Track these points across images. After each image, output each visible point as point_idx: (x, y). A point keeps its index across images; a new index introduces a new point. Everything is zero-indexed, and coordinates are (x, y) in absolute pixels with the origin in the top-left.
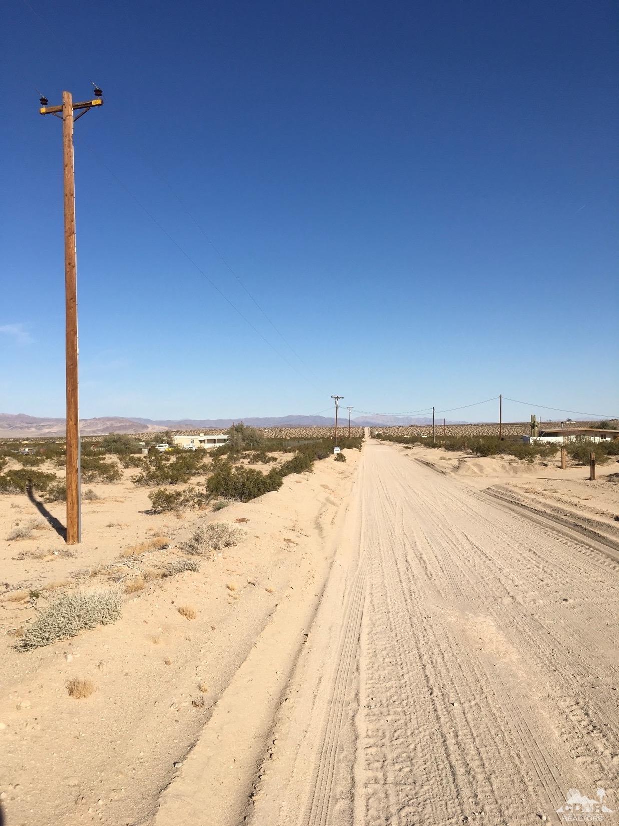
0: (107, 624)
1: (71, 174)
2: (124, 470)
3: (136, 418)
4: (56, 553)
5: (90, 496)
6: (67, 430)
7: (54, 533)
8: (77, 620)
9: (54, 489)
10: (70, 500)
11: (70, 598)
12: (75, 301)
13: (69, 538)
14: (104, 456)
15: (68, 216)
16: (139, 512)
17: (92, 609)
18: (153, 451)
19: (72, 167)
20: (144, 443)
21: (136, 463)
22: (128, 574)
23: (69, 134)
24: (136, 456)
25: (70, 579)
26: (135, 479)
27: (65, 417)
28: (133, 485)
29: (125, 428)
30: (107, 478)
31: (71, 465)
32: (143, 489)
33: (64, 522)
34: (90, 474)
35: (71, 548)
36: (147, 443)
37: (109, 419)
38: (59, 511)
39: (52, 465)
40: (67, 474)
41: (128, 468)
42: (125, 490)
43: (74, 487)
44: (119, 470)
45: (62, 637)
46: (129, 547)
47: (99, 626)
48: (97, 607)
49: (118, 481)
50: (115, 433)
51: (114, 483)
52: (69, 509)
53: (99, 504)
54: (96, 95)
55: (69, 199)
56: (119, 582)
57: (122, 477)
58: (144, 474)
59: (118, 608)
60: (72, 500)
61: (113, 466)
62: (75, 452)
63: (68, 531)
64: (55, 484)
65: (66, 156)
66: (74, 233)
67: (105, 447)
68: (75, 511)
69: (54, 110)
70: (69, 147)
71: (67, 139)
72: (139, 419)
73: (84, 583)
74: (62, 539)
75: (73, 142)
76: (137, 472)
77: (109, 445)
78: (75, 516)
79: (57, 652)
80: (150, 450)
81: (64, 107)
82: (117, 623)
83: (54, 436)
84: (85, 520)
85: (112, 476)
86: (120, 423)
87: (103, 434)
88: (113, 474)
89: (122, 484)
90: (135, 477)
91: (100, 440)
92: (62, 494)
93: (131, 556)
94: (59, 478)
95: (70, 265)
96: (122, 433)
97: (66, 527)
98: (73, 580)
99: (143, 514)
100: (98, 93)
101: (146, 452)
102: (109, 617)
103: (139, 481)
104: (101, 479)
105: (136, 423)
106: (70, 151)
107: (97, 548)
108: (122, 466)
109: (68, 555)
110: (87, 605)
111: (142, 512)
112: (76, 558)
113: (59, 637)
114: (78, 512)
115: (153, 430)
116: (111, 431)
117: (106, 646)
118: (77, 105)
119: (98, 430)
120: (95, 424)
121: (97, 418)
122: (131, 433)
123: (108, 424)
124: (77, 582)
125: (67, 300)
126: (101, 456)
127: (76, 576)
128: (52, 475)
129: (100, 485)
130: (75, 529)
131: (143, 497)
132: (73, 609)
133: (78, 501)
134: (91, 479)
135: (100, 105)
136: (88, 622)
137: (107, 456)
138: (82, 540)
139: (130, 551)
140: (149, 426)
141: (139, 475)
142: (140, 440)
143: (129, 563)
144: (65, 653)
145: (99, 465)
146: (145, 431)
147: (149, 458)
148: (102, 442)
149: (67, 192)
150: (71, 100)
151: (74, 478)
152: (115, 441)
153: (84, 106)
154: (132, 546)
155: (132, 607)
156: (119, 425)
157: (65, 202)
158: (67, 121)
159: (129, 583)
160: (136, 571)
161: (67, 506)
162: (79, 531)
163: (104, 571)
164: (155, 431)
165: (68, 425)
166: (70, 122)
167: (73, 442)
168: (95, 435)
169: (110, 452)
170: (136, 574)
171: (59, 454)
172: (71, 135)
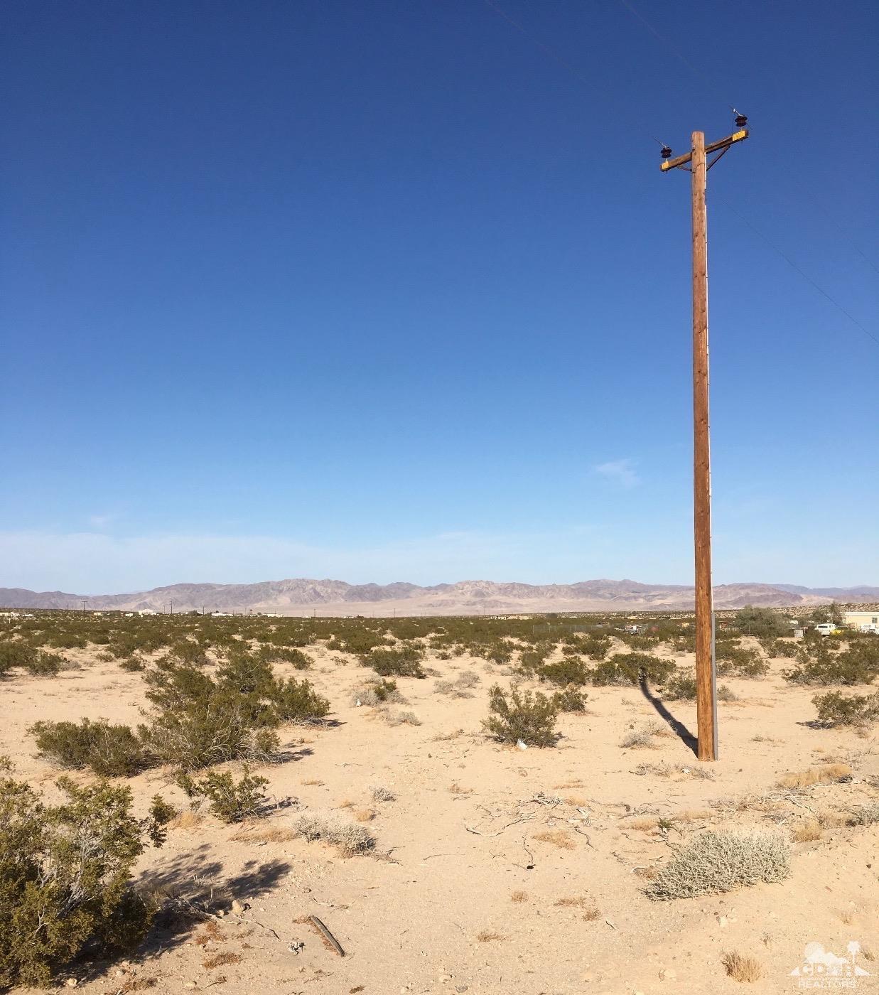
0: (771, 882)
1: (703, 247)
2: (770, 660)
3: (782, 585)
4: (686, 771)
5: (726, 696)
6: (696, 602)
7: (680, 742)
8: (730, 870)
9: (676, 682)
10: (701, 699)
11: (719, 837)
12: (707, 423)
13: (702, 751)
14: (738, 640)
15: (699, 305)
16: (798, 723)
17: (750, 857)
18: (811, 634)
19: (704, 235)
20: (796, 622)
21: (787, 651)
22: (793, 814)
23: (700, 191)
24: (787, 640)
25: (709, 810)
26: (788, 674)
27: (692, 583)
28: (784, 683)
29: (766, 599)
30: (746, 671)
31: (703, 651)
32: (801, 689)
33: (693, 729)
34: (721, 664)
35: (706, 765)
36: (802, 623)
37: (743, 587)
38: (686, 713)
39: (668, 649)
40: (698, 662)
41: (774, 657)
42: (774, 690)
43: (707, 681)
44: (764, 660)
45: (710, 889)
46: (788, 773)
47: (760, 883)
48: (757, 855)
49: (763, 677)
50: (754, 606)
51: (757, 680)
52: (701, 712)
53: (738, 708)
54: (738, 125)
55: (699, 282)
56: (781, 823)
57: (767, 671)
58: (802, 666)
59: (787, 862)
60: (705, 700)
61: (753, 654)
62: (707, 633)
63: (699, 741)
64: (677, 675)
65: (696, 221)
66: (705, 327)
67: (739, 627)
68: (709, 715)
69: (679, 162)
70: (701, 208)
71: (698, 197)
72: (787, 586)
73: (730, 818)
74: (691, 752)
75: (706, 200)
76: (790, 664)
77: (745, 624)
78: (709, 722)
79: (705, 910)
80: (806, 632)
81: (693, 154)
82: (785, 882)
83: (668, 609)
84: (722, 728)
85: (754, 670)
86: (758, 592)
87: (735, 608)
88: (755, 666)
89: (767, 680)
90: (788, 672)
91: (730, 615)
92: (687, 691)
93: (794, 788)
94: (682, 668)
95: (700, 373)
96: (763, 606)
97: (696, 735)
98: (714, 812)
99: (805, 727)
100: (741, 122)
101: (799, 634)
102: (773, 873)
103: (795, 677)
104: (737, 672)
105: (782, 592)
106: (702, 214)
107: (741, 770)
108: (765, 654)
109: (702, 775)
110: (742, 850)
111: (802, 724)
112: (713, 781)
113: (705, 888)
114: (713, 717)
115: (810, 603)
116: (747, 604)
117: (773, 915)
118: (712, 147)
119: (728, 602)
120: (723, 593)
121: (727, 584)
122: (775, 606)
123: (743, 593)
124: (720, 816)
125: (695, 422)
126: (734, 639)
127: (718, 806)
128: (670, 662)
129: (736, 680)
130: (710, 740)
131: (804, 701)
132: (722, 853)
133: (712, 702)
134: (723, 670)
135: (744, 138)
136: (745, 875)
137: (743, 639)
138: (720, 756)
139: (793, 781)
140: (802, 596)
141: (795, 668)
142: (790, 617)
143: (792, 797)
144: (716, 913)
145: (733, 652)
146: (797, 604)
147: (806, 643)
148: (733, 620)
149: (697, 271)
150: (702, 143)
151: (707, 669)
152: (753, 618)
153: (721, 146)
154: (793, 773)
155: (805, 862)
156: (758, 594)
157: (694, 286)
158: (698, 172)
159: (799, 828)
160: (807, 812)
161: (698, 707)
162: (715, 743)
163: (757, 805)
164: (812, 603)
165: (697, 595)
166: (702, 173)
167: (705, 619)
168: (724, 608)
169: (746, 633)
170: (806, 815)
171: (677, 634)
172: (703, 191)
